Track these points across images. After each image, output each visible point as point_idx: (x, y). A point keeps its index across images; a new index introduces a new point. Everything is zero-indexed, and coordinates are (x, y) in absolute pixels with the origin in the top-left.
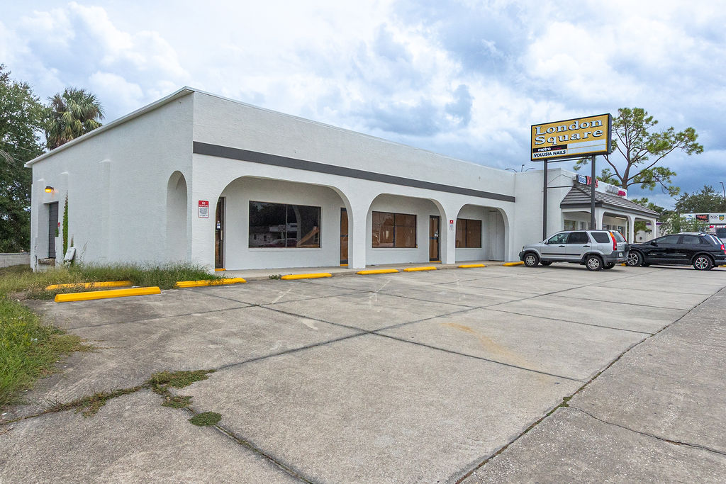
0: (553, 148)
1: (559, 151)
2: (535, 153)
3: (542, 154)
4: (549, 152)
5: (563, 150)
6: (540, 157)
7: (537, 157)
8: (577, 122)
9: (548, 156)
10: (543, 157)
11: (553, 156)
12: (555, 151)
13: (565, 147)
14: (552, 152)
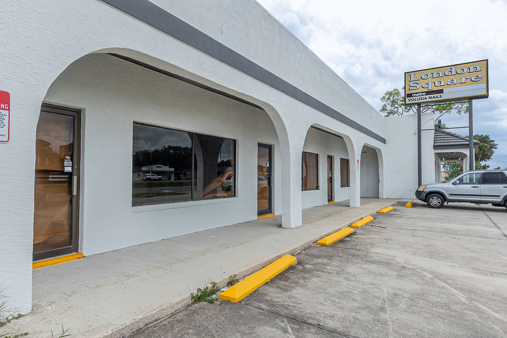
0: (428, 93)
1: (435, 95)
2: (409, 98)
3: (416, 99)
4: (424, 97)
5: (439, 95)
6: (414, 102)
7: (411, 102)
8: (453, 68)
9: (423, 101)
10: (417, 101)
11: (428, 100)
12: (430, 96)
13: (441, 91)
14: (427, 97)
